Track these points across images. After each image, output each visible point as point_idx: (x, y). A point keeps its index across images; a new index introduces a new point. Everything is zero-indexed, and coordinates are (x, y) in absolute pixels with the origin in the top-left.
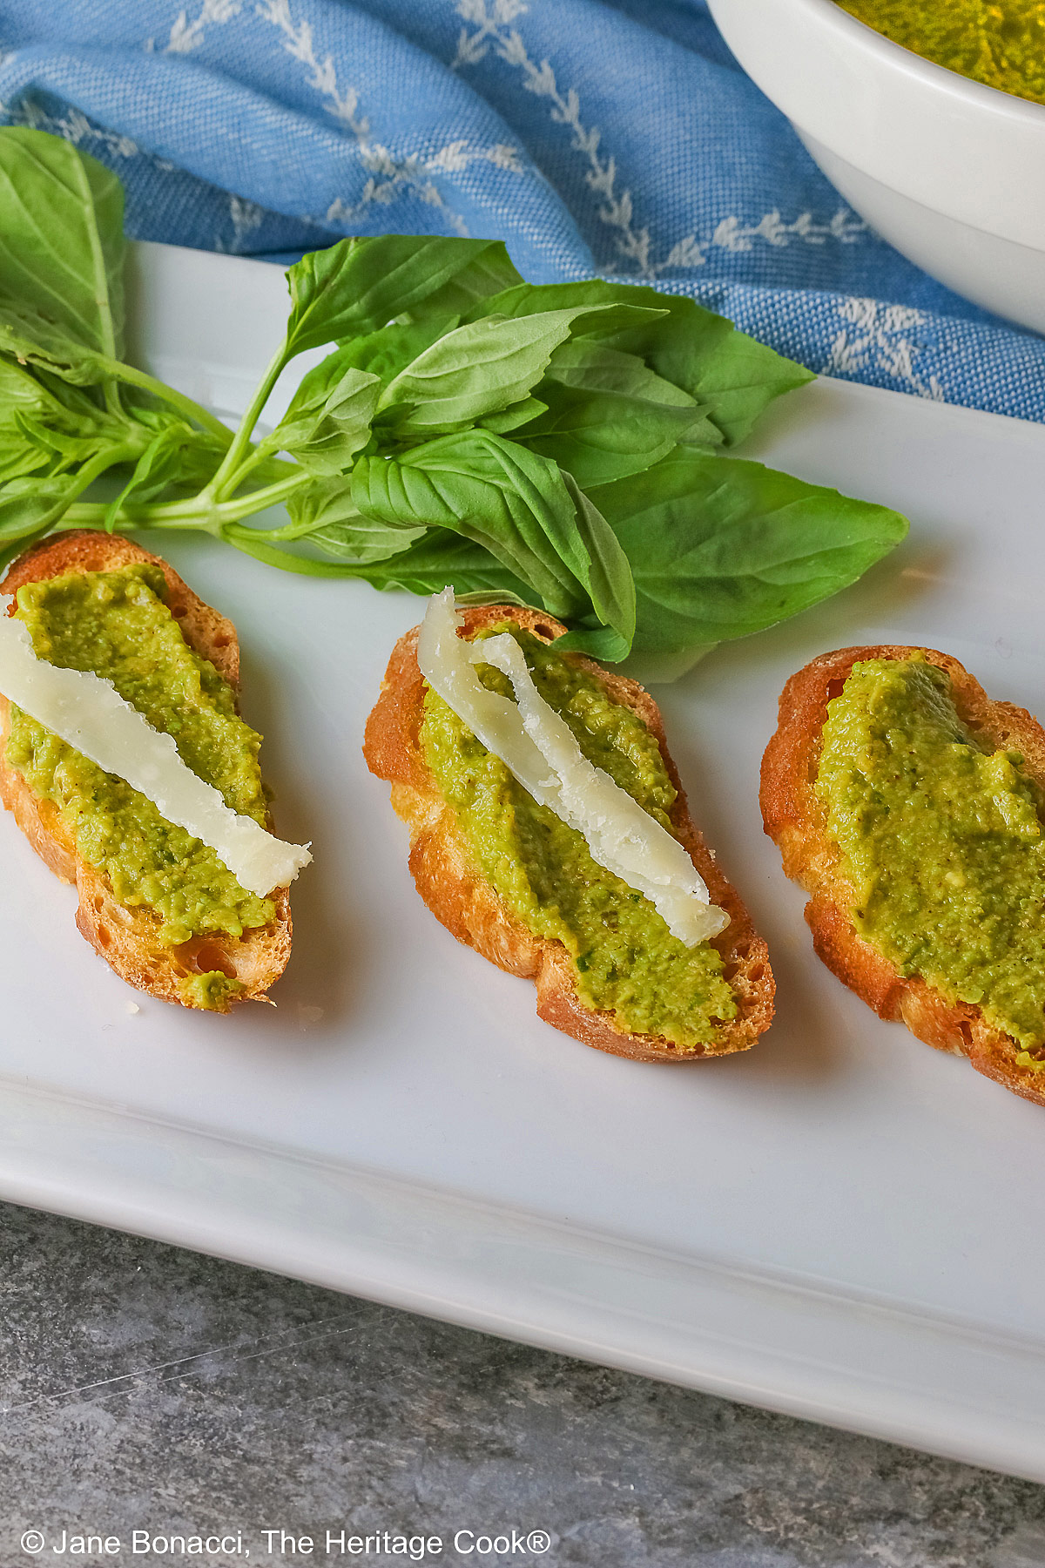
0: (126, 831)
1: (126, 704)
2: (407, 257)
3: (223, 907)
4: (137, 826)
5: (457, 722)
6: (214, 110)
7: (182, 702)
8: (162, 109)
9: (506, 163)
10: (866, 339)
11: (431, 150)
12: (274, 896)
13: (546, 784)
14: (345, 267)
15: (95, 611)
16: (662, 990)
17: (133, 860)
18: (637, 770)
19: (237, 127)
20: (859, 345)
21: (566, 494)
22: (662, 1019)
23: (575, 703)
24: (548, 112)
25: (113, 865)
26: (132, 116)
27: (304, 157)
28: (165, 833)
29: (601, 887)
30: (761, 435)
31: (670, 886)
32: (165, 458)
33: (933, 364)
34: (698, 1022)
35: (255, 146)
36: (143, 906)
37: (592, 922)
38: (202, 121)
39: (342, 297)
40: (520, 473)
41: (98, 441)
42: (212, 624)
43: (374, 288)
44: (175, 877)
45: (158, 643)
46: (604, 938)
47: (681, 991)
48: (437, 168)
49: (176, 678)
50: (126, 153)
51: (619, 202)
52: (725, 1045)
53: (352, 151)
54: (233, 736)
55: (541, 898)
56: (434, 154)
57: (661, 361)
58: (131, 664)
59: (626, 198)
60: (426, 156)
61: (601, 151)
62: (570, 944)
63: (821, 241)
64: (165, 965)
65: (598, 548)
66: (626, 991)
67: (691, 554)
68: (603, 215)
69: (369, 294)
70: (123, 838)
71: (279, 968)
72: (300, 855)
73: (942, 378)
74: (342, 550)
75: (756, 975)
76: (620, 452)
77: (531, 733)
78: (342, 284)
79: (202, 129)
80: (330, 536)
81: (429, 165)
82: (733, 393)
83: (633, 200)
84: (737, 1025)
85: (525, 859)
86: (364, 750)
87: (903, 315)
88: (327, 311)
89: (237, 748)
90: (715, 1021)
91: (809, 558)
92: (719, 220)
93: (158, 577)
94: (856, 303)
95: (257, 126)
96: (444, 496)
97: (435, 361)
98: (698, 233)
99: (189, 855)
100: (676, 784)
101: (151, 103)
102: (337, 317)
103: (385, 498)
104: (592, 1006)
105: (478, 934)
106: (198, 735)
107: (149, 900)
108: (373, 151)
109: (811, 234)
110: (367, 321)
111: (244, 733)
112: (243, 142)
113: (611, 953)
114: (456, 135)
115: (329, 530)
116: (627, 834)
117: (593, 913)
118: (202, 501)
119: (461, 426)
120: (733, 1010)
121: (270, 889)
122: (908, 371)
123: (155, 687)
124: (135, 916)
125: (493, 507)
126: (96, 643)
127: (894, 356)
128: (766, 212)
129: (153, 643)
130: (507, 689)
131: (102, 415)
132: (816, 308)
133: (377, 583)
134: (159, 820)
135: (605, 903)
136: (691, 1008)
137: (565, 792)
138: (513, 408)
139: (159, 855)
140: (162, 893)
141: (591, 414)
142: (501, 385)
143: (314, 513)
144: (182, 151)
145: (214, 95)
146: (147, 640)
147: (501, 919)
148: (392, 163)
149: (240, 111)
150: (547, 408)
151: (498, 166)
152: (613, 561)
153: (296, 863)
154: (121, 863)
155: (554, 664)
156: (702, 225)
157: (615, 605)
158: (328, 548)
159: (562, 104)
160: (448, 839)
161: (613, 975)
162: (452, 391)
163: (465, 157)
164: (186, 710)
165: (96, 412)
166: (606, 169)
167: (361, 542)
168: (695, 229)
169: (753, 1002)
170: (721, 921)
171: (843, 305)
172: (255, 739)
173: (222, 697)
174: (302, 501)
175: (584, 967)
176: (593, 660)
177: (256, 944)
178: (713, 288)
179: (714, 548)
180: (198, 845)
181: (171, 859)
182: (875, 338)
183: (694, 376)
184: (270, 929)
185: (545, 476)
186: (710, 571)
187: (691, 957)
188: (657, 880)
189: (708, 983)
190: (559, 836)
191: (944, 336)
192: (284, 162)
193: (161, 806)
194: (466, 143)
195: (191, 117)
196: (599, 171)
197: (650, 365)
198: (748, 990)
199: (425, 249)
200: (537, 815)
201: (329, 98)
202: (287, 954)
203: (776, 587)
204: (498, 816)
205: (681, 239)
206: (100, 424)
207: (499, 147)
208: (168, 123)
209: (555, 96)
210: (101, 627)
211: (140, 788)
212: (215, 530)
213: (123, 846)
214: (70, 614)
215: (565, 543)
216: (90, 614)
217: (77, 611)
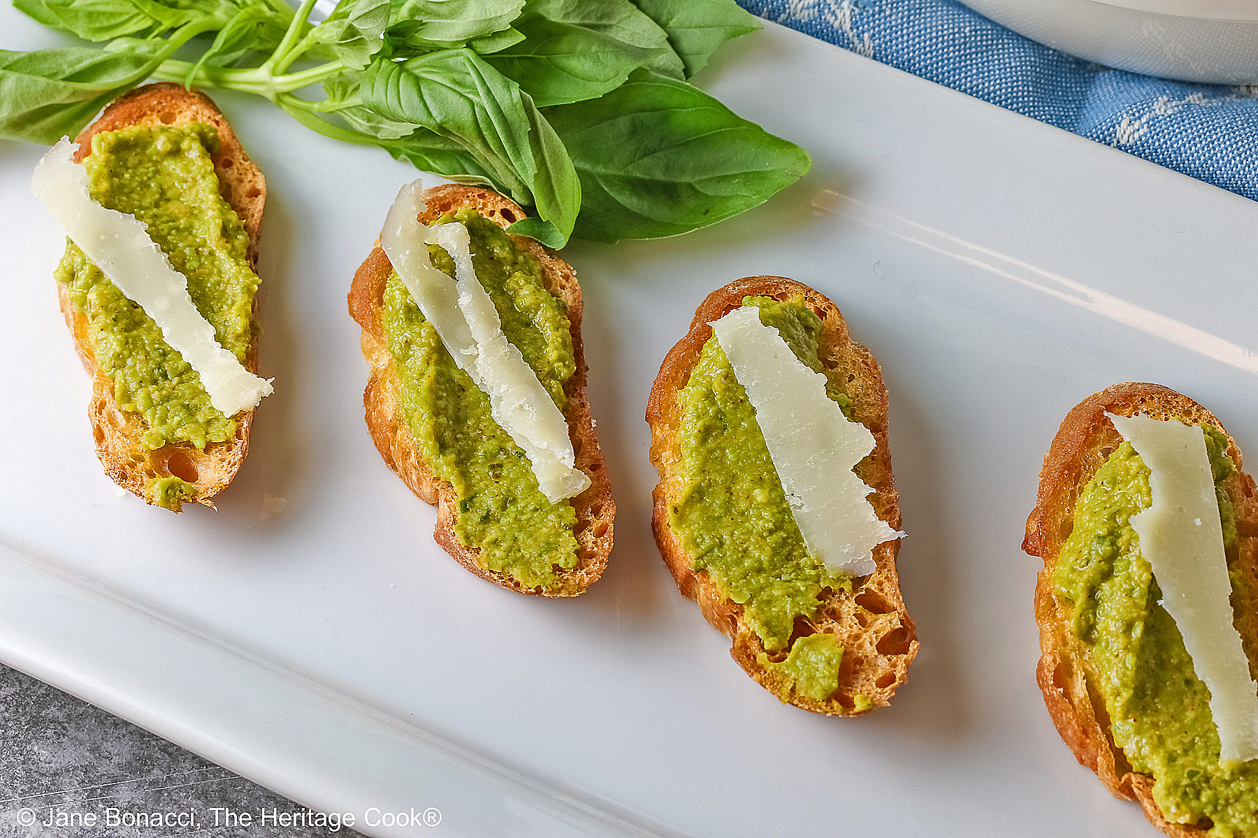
0: (134, 349)
1: (154, 245)
3: (197, 422)
4: (144, 346)
5: (406, 293)
7: (204, 245)
12: (237, 418)
13: (464, 352)
15: (154, 158)
16: (521, 537)
17: (134, 374)
18: (547, 345)
21: (523, 113)
22: (514, 561)
23: (511, 283)
25: (119, 374)
28: (164, 354)
29: (494, 442)
31: (547, 450)
32: (242, 32)
33: (868, 23)
34: (542, 568)
36: (136, 413)
37: (480, 470)
40: (489, 92)
41: (191, 13)
42: (250, 177)
44: (164, 392)
45: (198, 192)
46: (487, 486)
47: (536, 540)
49: (204, 223)
52: (559, 591)
54: (237, 278)
55: (442, 447)
58: (173, 207)
62: (458, 488)
64: (140, 465)
65: (547, 158)
66: (493, 533)
67: (646, 159)
70: (130, 355)
71: (226, 481)
72: (265, 387)
73: (873, 35)
74: (364, 127)
75: (601, 532)
76: (583, 79)
77: (462, 308)
80: (355, 115)
82: (697, 31)
84: (574, 574)
85: (436, 412)
86: (348, 295)
89: (238, 289)
90: (556, 569)
91: (735, 176)
93: (211, 134)
99: (180, 375)
100: (576, 360)
103: (384, 98)
104: (463, 543)
105: (399, 464)
106: (210, 274)
107: (140, 408)
111: (247, 276)
113: (489, 500)
115: (354, 110)
116: (522, 402)
117: (482, 464)
118: (262, 72)
119: (455, 44)
120: (573, 560)
121: (234, 412)
123: (186, 229)
124: (128, 420)
125: (465, 115)
126: (148, 186)
127: (837, 12)
129: (194, 190)
130: (451, 269)
133: (394, 152)
134: (162, 343)
135: (495, 456)
136: (540, 555)
137: (480, 361)
138: (496, 35)
139: (156, 371)
140: (151, 404)
141: (564, 46)
142: (489, 16)
143: (344, 95)
146: (190, 188)
147: (413, 459)
150: (523, 38)
152: (560, 169)
153: (259, 393)
154: (125, 376)
155: (502, 247)
157: (557, 206)
158: (354, 123)
160: (388, 385)
161: (486, 519)
162: (451, 15)
164: (206, 251)
169: (592, 556)
170: (583, 483)
172: (254, 282)
173: (237, 243)
174: (334, 84)
175: (465, 509)
177: (214, 457)
180: (188, 368)
181: (165, 376)
183: (670, 12)
184: (228, 445)
185: (507, 97)
186: (659, 176)
187: (551, 510)
188: (536, 443)
189: (559, 535)
190: (470, 397)
191: (880, 1)
193: (165, 332)
198: (590, 544)
200: (456, 376)
202: (235, 469)
203: (706, 196)
204: (422, 374)
206: (196, 1)
210: (157, 172)
211: (152, 316)
212: (270, 96)
213: (129, 362)
214: (132, 160)
215: (517, 153)
216: (150, 160)
217: (139, 157)
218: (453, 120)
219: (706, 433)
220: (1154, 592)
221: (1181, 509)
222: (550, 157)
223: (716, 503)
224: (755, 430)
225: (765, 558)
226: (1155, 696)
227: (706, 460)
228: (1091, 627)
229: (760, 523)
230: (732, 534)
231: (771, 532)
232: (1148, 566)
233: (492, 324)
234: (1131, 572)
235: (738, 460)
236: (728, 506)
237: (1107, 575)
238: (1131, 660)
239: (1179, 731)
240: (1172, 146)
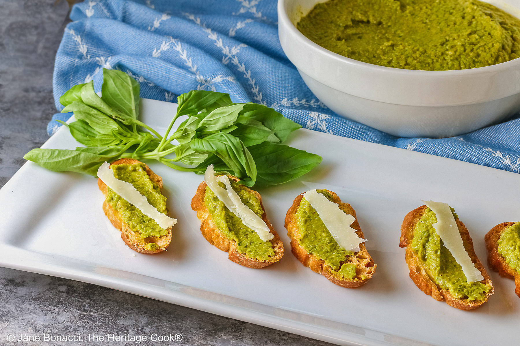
0: (134, 215)
1: (135, 189)
2: (206, 95)
3: (156, 231)
4: (136, 215)
5: (213, 193)
6: (162, 69)
7: (148, 191)
8: (150, 68)
9: (231, 80)
10: (315, 121)
11: (214, 77)
12: (168, 229)
13: (233, 207)
14: (191, 96)
15: (129, 172)
16: (257, 250)
17: (135, 221)
18: (254, 207)
19: (168, 73)
20: (313, 123)
21: (240, 145)
22: (257, 255)
23: (241, 193)
24: (243, 75)
25: (130, 222)
26: (142, 70)
27: (183, 79)
28: (143, 216)
29: (244, 229)
30: (289, 140)
31: (260, 229)
32: (147, 143)
33: (331, 127)
34: (265, 256)
35: (172, 77)
36: (137, 231)
37: (242, 236)
38: (159, 71)
39: (190, 103)
40: (230, 140)
41: (131, 139)
42: (156, 177)
43: (198, 102)
44: (145, 225)
45: (143, 179)
46: (245, 240)
47: (262, 250)
48: (215, 81)
49: (147, 186)
50: (141, 82)
51: (259, 95)
52: (271, 260)
53: (195, 77)
54: (160, 198)
55: (230, 231)
56: (214, 78)
57: (266, 124)
58: (137, 183)
59: (261, 94)
60: (212, 78)
61: (255, 84)
62: (237, 240)
63: (308, 106)
64: (142, 242)
66: (249, 250)
67: (271, 168)
68: (255, 98)
69: (197, 103)
70: (133, 217)
71: (168, 243)
72: (175, 221)
73: (333, 130)
74: (188, 163)
75: (280, 248)
76: (254, 140)
77: (230, 197)
78: (190, 100)
79: (159, 73)
80: (185, 159)
81: (213, 80)
82: (283, 131)
83: (262, 95)
84: (274, 257)
85: (227, 222)
86: (191, 205)
87: (324, 116)
88: (186, 107)
89: (161, 200)
90: (269, 256)
92: (283, 99)
93: (144, 166)
94: (313, 113)
95: (172, 72)
96: (212, 145)
97: (211, 117)
98: (278, 102)
99: (148, 221)
100: (263, 210)
101: (147, 67)
102: (189, 108)
103: (198, 146)
104: (241, 252)
105: (215, 241)
106: (152, 198)
107: (139, 229)
108: (200, 77)
109: (305, 104)
110: (196, 110)
111: (163, 197)
112: (169, 76)
113: (246, 242)
114: (220, 74)
115: (185, 158)
116: (251, 218)
117: (242, 235)
118: (155, 152)
119: (217, 131)
120: (274, 254)
121: (167, 228)
122: (325, 129)
123: (142, 188)
124: (135, 233)
125: (224, 148)
126: (129, 179)
127: (322, 125)
128: (294, 98)
129: (142, 179)
130: (225, 187)
131: (132, 133)
133: (196, 173)
134: (142, 214)
135: (245, 233)
136: (264, 253)
137: (237, 209)
138: (229, 127)
139: (141, 220)
140: (142, 228)
141: (248, 131)
142: (227, 121)
143: (182, 154)
144: (154, 79)
145: (162, 65)
146: (141, 179)
147: (221, 236)
148: (204, 80)
149: (168, 69)
150: (237, 127)
151: (230, 81)
152: (251, 162)
153: (173, 223)
154: (132, 222)
155: (236, 185)
156: (279, 100)
157: (251, 172)
158: (185, 163)
159: (247, 74)
160: (209, 220)
161: (246, 247)
162: (215, 123)
163: (222, 78)
164: (149, 192)
165: (131, 132)
166: (256, 88)
167: (193, 161)
168: (277, 101)
169: (278, 253)
170: (272, 237)
171: (310, 113)
172: (165, 199)
173: (158, 190)
174: (179, 150)
175: (239, 245)
176: (246, 186)
177: (163, 239)
178: (279, 109)
179: (277, 166)
180: (151, 219)
181: (144, 222)
182: (317, 121)
183: (274, 127)
184: (166, 236)
185: (236, 141)
186: (276, 172)
187: (265, 243)
188: (257, 227)
189: (268, 249)
190: (235, 219)
191: (334, 121)
192: (179, 81)
193: (142, 211)
194: (222, 75)
195: (157, 70)
196: (255, 88)
197: (263, 124)
198: (277, 251)
199: (210, 94)
200: (230, 214)
201: (190, 67)
202: (170, 241)
203: (291, 174)
204: (221, 213)
205: (273, 103)
206: (132, 135)
207: (230, 77)
208: (151, 72)
209: (245, 72)
210: (130, 175)
211: (138, 207)
212: (158, 159)
213: (133, 219)
214: (123, 172)
215: (240, 156)
216: (127, 173)
217: (124, 172)
218: (220, 150)
219: (306, 221)
220: (441, 243)
221: (446, 223)
222: (249, 158)
223: (312, 237)
224: (320, 220)
225: (329, 249)
226: (446, 269)
227: (307, 228)
228: (425, 255)
229: (326, 241)
230: (318, 244)
231: (329, 243)
232: (439, 237)
233: (239, 201)
234: (434, 239)
235: (316, 227)
236: (315, 238)
237: (428, 241)
238: (438, 259)
239: (455, 277)
240: (424, 149)
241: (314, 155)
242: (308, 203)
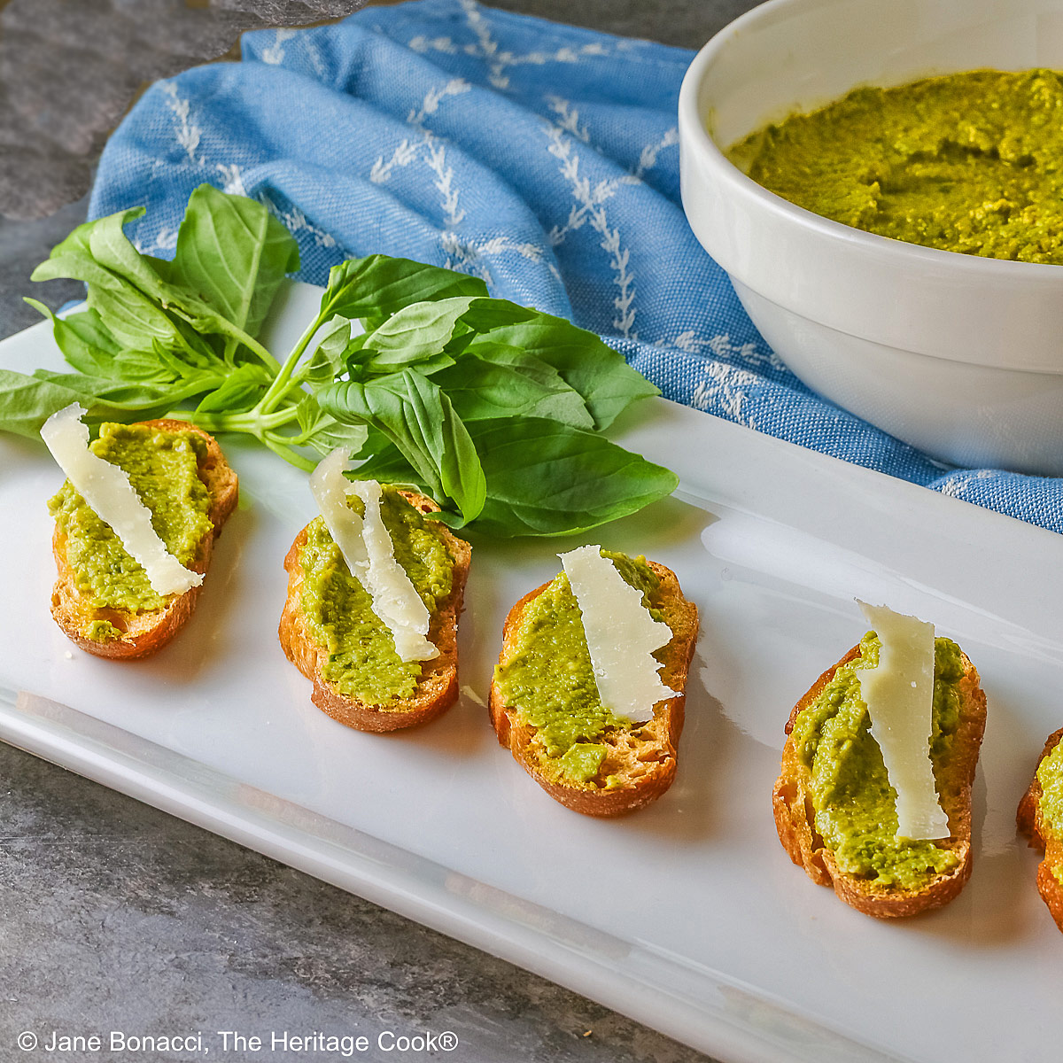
0: (98, 551)
1: (131, 487)
3: (137, 598)
4: (107, 550)
6: (369, 208)
7: (174, 501)
8: (340, 204)
9: (529, 255)
10: (717, 388)
11: (484, 240)
13: (362, 565)
14: (369, 270)
15: (149, 449)
16: (373, 677)
17: (94, 566)
18: (428, 574)
19: (379, 220)
20: (711, 392)
21: (440, 406)
22: (362, 689)
24: (610, 262)
25: (82, 568)
26: (320, 207)
27: (412, 241)
28: (122, 557)
29: (369, 625)
32: (247, 391)
33: (754, 409)
34: (383, 695)
35: (388, 233)
36: (88, 590)
37: (353, 640)
38: (360, 215)
39: (362, 288)
40: (416, 390)
41: (207, 372)
42: (226, 476)
43: (386, 288)
44: (116, 579)
45: (179, 471)
46: (355, 649)
47: (384, 679)
48: (485, 251)
49: (177, 488)
50: (327, 245)
51: (628, 317)
52: (394, 708)
53: (437, 236)
54: (194, 521)
55: (325, 621)
56: (484, 243)
57: (571, 378)
58: (156, 479)
59: (633, 312)
60: (479, 243)
61: (630, 287)
62: (332, 646)
64: (83, 617)
65: (457, 448)
66: (350, 674)
67: (554, 497)
68: (616, 323)
69: (381, 291)
70: (94, 554)
72: (197, 579)
73: (758, 418)
75: (438, 683)
77: (364, 536)
78: (363, 280)
79: (360, 220)
80: (320, 441)
81: (480, 250)
82: (610, 400)
83: (636, 315)
84: (408, 701)
85: (325, 597)
87: (745, 377)
88: (351, 297)
89: (194, 527)
90: (395, 696)
92: (682, 331)
93: (201, 442)
95: (390, 220)
96: (368, 399)
97: (395, 325)
98: (667, 338)
99: (131, 571)
100: (455, 587)
101: (333, 200)
102: (358, 303)
103: (335, 398)
107: (93, 587)
108: (449, 237)
109: (750, 357)
110: (376, 308)
111: (204, 521)
112: (382, 230)
113: (355, 656)
114: (502, 234)
115: (320, 435)
116: (397, 599)
117: (356, 637)
118: (255, 413)
119: (401, 365)
120: (410, 693)
122: (737, 412)
123: (162, 491)
124: (81, 594)
125: (395, 409)
127: (731, 401)
128: (719, 334)
129: (177, 470)
130: (360, 509)
131: (218, 360)
132: (690, 364)
134: (121, 550)
135: (367, 633)
136: (385, 688)
137: (370, 571)
138: (434, 360)
139: (112, 566)
140: (102, 585)
141: (489, 379)
142: (428, 342)
143: (313, 423)
144: (346, 234)
145: (369, 198)
146: (173, 469)
147: (302, 634)
148: (460, 247)
149: (382, 209)
150: (455, 363)
151: (523, 256)
152: (467, 459)
153: (190, 583)
154: (87, 567)
155: (411, 516)
156: (670, 333)
157: (461, 488)
159: (619, 258)
160: (297, 594)
161: (348, 667)
162: (401, 345)
163: (503, 246)
164: (174, 504)
165: (214, 357)
166: (628, 297)
168: (666, 335)
169: (426, 693)
170: (433, 652)
171: (709, 365)
172: (209, 525)
173: (200, 502)
174: (306, 412)
175: (333, 660)
176: (447, 527)
177: (143, 617)
178: (631, 345)
180: (139, 568)
181: (119, 570)
182: (723, 388)
184: (157, 611)
185: (429, 394)
186: (562, 508)
187: (402, 666)
188: (400, 622)
189: (404, 679)
190: (358, 596)
191: (767, 393)
192: (401, 244)
193: (127, 545)
194: (507, 239)
195: (354, 211)
196: (624, 297)
200: (350, 582)
201: (448, 215)
202: (159, 624)
203: (595, 517)
205: (656, 340)
206: (212, 364)
207: (529, 245)
208: (341, 214)
209: (617, 253)
210: (148, 457)
211: (120, 533)
212: (258, 434)
213: (92, 558)
214: (131, 446)
215: (431, 438)
216: (146, 450)
217: (137, 446)
218: (385, 411)
219: (539, 625)
220: (866, 721)
221: (902, 675)
222: (460, 448)
223: (535, 670)
224: (580, 626)
225: (564, 703)
226: (854, 794)
227: (535, 642)
228: (813, 753)
229: (567, 682)
230: (542, 688)
231: (574, 689)
232: (865, 706)
233: (386, 550)
234: (851, 711)
235: (560, 644)
236: (543, 672)
237: (832, 715)
238: (835, 765)
239: (868, 818)
241: (662, 468)
242: (567, 580)
